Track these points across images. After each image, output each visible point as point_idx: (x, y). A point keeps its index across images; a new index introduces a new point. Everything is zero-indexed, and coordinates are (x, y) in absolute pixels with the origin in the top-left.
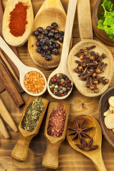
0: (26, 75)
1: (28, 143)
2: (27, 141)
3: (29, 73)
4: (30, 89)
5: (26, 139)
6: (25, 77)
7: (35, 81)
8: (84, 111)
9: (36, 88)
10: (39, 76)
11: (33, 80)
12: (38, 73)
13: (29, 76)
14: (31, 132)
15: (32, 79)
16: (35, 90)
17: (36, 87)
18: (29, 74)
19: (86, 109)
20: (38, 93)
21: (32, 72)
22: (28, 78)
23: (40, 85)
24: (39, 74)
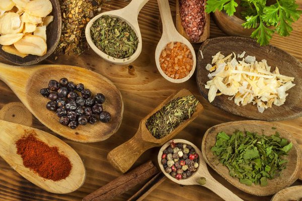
0: (171, 43)
1: (142, 151)
2: (143, 147)
3: (175, 43)
4: (165, 66)
5: (144, 144)
6: (167, 45)
7: (179, 59)
8: (130, 77)
9: (175, 70)
10: (188, 55)
11: (176, 56)
12: (188, 51)
13: (174, 47)
14: (155, 139)
15: (175, 54)
16: (172, 72)
17: (176, 68)
18: (176, 45)
19: (133, 75)
20: (175, 78)
21: (181, 43)
22: (171, 50)
23: (183, 69)
24: (190, 52)
